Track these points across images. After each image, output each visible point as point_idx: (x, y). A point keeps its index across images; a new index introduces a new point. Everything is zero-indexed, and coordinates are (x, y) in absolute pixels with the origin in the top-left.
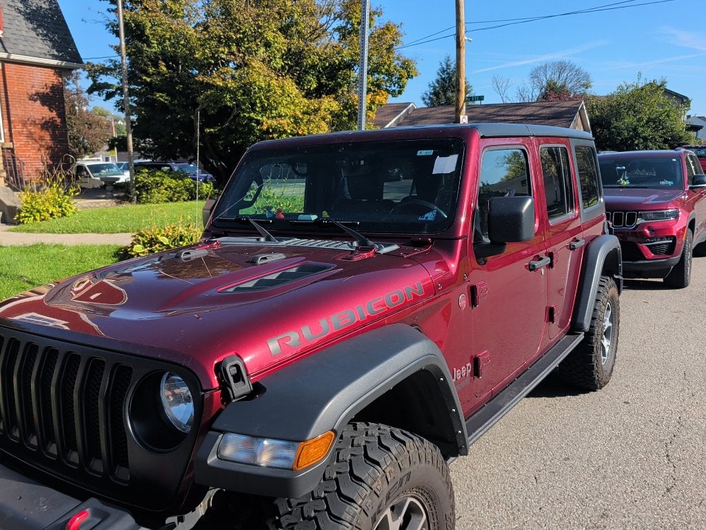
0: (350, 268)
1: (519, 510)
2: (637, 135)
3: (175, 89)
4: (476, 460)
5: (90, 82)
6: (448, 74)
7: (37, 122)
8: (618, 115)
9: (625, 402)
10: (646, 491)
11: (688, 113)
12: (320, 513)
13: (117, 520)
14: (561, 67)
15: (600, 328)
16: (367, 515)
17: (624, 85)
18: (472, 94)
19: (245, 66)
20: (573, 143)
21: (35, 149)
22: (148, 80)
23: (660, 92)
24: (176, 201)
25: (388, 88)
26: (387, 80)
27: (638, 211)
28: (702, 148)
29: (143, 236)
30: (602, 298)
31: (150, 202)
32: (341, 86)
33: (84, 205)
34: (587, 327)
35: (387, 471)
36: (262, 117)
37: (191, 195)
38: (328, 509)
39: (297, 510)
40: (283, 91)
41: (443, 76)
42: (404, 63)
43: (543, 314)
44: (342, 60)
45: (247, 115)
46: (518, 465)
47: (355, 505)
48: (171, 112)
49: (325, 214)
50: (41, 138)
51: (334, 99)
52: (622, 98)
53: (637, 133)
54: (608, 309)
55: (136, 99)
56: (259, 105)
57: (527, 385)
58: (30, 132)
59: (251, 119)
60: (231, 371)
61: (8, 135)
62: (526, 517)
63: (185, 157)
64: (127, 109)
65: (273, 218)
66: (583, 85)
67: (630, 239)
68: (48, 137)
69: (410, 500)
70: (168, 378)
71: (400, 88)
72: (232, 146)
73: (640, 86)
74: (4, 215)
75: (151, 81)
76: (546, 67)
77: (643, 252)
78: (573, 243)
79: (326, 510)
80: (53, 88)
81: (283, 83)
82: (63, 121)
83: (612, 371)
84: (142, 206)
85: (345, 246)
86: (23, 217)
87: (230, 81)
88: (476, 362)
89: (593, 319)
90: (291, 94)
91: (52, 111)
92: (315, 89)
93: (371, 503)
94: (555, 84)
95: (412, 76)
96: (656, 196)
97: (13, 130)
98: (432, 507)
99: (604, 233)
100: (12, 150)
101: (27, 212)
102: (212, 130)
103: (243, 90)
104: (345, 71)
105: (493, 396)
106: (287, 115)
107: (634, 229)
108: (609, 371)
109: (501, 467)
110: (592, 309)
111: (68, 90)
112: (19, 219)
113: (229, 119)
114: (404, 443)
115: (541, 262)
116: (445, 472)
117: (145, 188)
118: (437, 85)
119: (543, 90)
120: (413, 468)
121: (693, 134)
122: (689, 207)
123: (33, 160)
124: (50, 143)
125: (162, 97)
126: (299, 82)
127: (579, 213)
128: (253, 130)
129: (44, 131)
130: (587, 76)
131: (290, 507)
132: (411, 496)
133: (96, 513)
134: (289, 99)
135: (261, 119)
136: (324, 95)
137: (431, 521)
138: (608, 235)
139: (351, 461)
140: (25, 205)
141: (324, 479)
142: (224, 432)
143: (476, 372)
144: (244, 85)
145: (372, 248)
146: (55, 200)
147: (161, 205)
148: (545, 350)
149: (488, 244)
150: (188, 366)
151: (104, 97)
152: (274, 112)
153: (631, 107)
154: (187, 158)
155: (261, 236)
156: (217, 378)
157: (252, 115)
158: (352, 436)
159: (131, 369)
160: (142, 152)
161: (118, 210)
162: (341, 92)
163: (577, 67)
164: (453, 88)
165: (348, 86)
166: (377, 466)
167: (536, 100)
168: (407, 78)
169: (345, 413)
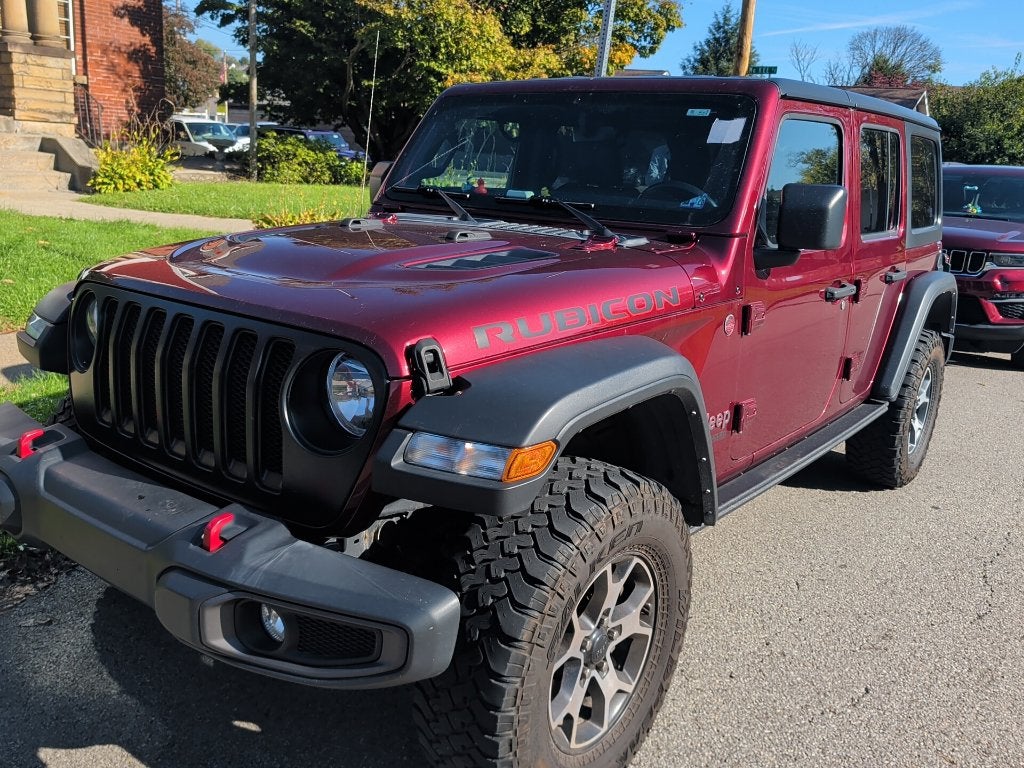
0: (573, 258)
1: (770, 619)
2: (1001, 151)
3: (324, 16)
4: (717, 554)
6: (725, 32)
7: (123, 50)
8: (976, 118)
9: (933, 507)
10: (949, 615)
12: (525, 550)
13: (269, 529)
14: (899, 36)
15: (913, 400)
16: (585, 561)
17: (991, 71)
18: (759, 64)
20: (909, 129)
21: (117, 90)
24: (314, 182)
25: (635, 42)
26: (636, 31)
27: (988, 252)
29: (269, 223)
30: (921, 359)
31: (276, 181)
32: (566, 32)
33: (183, 176)
34: (894, 394)
35: (614, 512)
36: (447, 68)
37: (334, 177)
38: (536, 546)
39: (481, 568)
40: (482, 32)
41: (717, 36)
42: (662, 7)
43: (835, 367)
45: (426, 65)
46: (775, 567)
47: (571, 546)
48: (318, 51)
49: (545, 192)
50: (128, 75)
51: (554, 50)
52: (986, 91)
53: (1002, 147)
54: (927, 377)
55: (265, 27)
56: (443, 50)
57: (802, 457)
58: (112, 63)
59: (431, 72)
60: (427, 358)
61: (81, 64)
62: (780, 627)
63: (328, 122)
64: (252, 41)
65: (472, 190)
66: (930, 67)
67: (971, 292)
68: (136, 74)
69: (636, 560)
70: (339, 363)
71: (654, 43)
72: (397, 109)
73: (1017, 75)
74: (73, 178)
75: (290, 1)
76: (875, 34)
77: (987, 310)
78: (890, 274)
79: (533, 547)
81: (483, 19)
82: (160, 51)
83: (920, 465)
84: (266, 185)
85: (573, 234)
86: (99, 184)
87: (406, 9)
88: (737, 411)
89: (905, 386)
90: (493, 37)
91: (144, 35)
92: (527, 34)
93: (592, 547)
94: (886, 61)
95: (674, 27)
96: (1017, 233)
97: (88, 58)
98: (664, 578)
99: (936, 268)
100: (86, 87)
101: (106, 177)
103: (423, 26)
104: (574, 10)
105: (754, 464)
106: (484, 69)
107: (980, 277)
108: (916, 463)
110: (905, 372)
111: (166, 7)
112: (93, 185)
113: (399, 69)
114: (637, 484)
115: (843, 290)
116: (686, 538)
117: (269, 159)
118: (706, 48)
119: (867, 70)
120: (646, 518)
123: (115, 104)
124: (139, 82)
125: (304, 27)
126: (506, 21)
127: (904, 234)
128: (431, 88)
129: (131, 63)
130: (936, 54)
131: (487, 540)
132: (638, 556)
133: (240, 520)
134: (488, 45)
135: (445, 71)
136: (540, 44)
137: (660, 596)
138: (941, 272)
139: (568, 494)
140: (103, 166)
141: (533, 512)
142: (414, 430)
143: (735, 424)
144: (426, 18)
145: (611, 238)
146: (145, 163)
147: (291, 188)
148: (833, 416)
149: (774, 251)
150: (371, 345)
151: (218, 21)
152: (465, 62)
153: (999, 107)
154: (330, 123)
155: (454, 214)
156: (408, 364)
157: (433, 64)
158: (569, 468)
159: (292, 347)
160: (269, 109)
161: (231, 187)
162: (564, 42)
163: (923, 39)
164: (732, 54)
165: (576, 35)
166: (601, 504)
167: (853, 83)
168: (665, 30)
169: (571, 423)
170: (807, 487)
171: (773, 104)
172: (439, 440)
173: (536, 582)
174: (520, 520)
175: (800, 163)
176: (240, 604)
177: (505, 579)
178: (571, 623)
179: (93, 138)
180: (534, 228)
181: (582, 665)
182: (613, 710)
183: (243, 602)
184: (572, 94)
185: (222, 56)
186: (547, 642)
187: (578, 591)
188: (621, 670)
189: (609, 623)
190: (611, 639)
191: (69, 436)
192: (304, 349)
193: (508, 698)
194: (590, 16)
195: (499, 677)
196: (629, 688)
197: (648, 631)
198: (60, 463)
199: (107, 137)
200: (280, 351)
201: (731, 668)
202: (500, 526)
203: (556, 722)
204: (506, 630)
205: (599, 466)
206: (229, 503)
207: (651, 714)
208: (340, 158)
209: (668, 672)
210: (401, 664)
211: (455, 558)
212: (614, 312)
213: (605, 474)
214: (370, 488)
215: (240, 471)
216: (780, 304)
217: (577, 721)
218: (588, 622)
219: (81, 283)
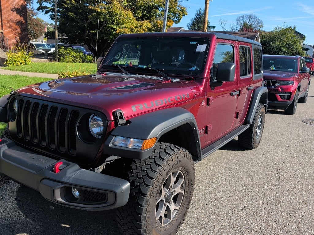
0: (159, 85)
1: (218, 188)
2: (281, 50)
3: (78, 11)
4: (202, 170)
5: (38, 5)
6: (200, 16)
7: (14, 21)
8: (273, 41)
9: (263, 154)
10: (268, 185)
11: (304, 43)
12: (148, 169)
13: (73, 166)
14: (250, 17)
15: (256, 124)
16: (165, 171)
17: (277, 27)
18: (210, 25)
19: (111, 3)
20: (253, 46)
21: (12, 34)
22: (66, 6)
23: (293, 32)
24: (76, 62)
25: (173, 19)
26: (173, 16)
27: (277, 80)
28: (308, 58)
29: (63, 75)
30: (258, 112)
31: (64, 62)
32: (152, 16)
33: (35, 61)
34: (251, 122)
35: (173, 157)
36: (117, 27)
37: (83, 60)
38: (151, 168)
39: (139, 168)
40: (127, 16)
41: (198, 17)
42: (181, 9)
43: (234, 115)
44: (154, 5)
45: (110, 26)
46: (219, 173)
47: (161, 167)
48: (77, 22)
49: (150, 66)
50: (16, 29)
51: (149, 22)
52: (276, 33)
54: (260, 117)
55: (60, 14)
56: (116, 22)
57: (225, 141)
58: (11, 25)
59: (112, 28)
60: (119, 115)
61: (1, 26)
62: (220, 190)
63: (80, 43)
64: (56, 19)
65: (128, 65)
66: (259, 26)
67: (272, 92)
68: (19, 29)
69: (179, 171)
70: (92, 117)
71: (179, 19)
72: (102, 39)
73: (284, 28)
75: (67, 7)
76: (244, 16)
77: (277, 97)
78: (249, 88)
79: (150, 168)
80: (22, 6)
81: (127, 12)
82: (26, 22)
83: (259, 142)
84: (61, 63)
85: (158, 78)
86: (8, 63)
87: (104, 10)
88: (206, 128)
89: (254, 120)
90: (131, 18)
91: (21, 17)
92: (141, 17)
93: (167, 168)
94: (247, 24)
95: (185, 15)
96: (285, 75)
97: (3, 24)
98: (187, 176)
100: (2, 33)
101: (10, 61)
102: (93, 32)
103: (109, 14)
104: (155, 10)
105: (212, 143)
106: (128, 27)
107: (275, 88)
109: (212, 173)
110: (254, 116)
111: (27, 8)
112: (6, 64)
113: (101, 27)
114: (179, 149)
115: (235, 93)
116: (193, 165)
117: (62, 55)
118: (194, 20)
119: (241, 27)
120: (182, 159)
121: (305, 52)
122: (299, 81)
123: (11, 38)
124: (20, 32)
125: (72, 15)
126: (134, 13)
127: (252, 76)
128: (112, 33)
129: (17, 26)
130: (261, 22)
131: (136, 167)
132: (180, 170)
133: (64, 164)
134: (129, 20)
135: (116, 28)
136: (145, 20)
137: (186, 181)
138: (263, 87)
139: (160, 153)
140: (9, 58)
141: (150, 158)
142: (116, 136)
143: (206, 132)
144: (110, 12)
145: (169, 79)
146: (22, 57)
147: (69, 64)
148: (233, 129)
149: (215, 82)
150: (102, 111)
151: (44, 12)
152: (122, 25)
153: (280, 38)
154: (80, 44)
155: (123, 72)
156: (113, 117)
157: (112, 26)
158: (160, 146)
159: (79, 113)
160: (61, 39)
161: (50, 64)
162: (152, 19)
163: (257, 18)
164: (202, 22)
165: (156, 17)
166: (169, 155)
167: (238, 31)
168: (182, 15)
169: (161, 132)
170: (227, 150)
171: (214, 40)
172: (123, 138)
173: (151, 178)
174: (146, 161)
175: (223, 55)
176: (65, 188)
177: (142, 178)
178: (161, 190)
179: (5, 49)
180: (147, 76)
181: (164, 202)
182: (173, 215)
183: (66, 187)
184: (157, 37)
185: (45, 22)
186: (155, 195)
187: (163, 180)
188: (175, 203)
189: (172, 190)
190: (173, 194)
191: (9, 141)
192: (82, 113)
193: (144, 211)
194: (160, 11)
195: (141, 205)
196: (178, 208)
197: (183, 192)
198: (7, 149)
199: (10, 49)
200: (75, 114)
201: (207, 202)
202: (140, 163)
203: (158, 218)
204: (143, 192)
205: (168, 145)
206: (61, 159)
207: (184, 215)
208: (84, 54)
209: (189, 204)
210: (114, 202)
211: (128, 172)
212: (171, 101)
213: (170, 147)
214: (103, 152)
215: (63, 150)
216: (218, 97)
217: (163, 218)
218: (166, 189)
219: (11, 95)
